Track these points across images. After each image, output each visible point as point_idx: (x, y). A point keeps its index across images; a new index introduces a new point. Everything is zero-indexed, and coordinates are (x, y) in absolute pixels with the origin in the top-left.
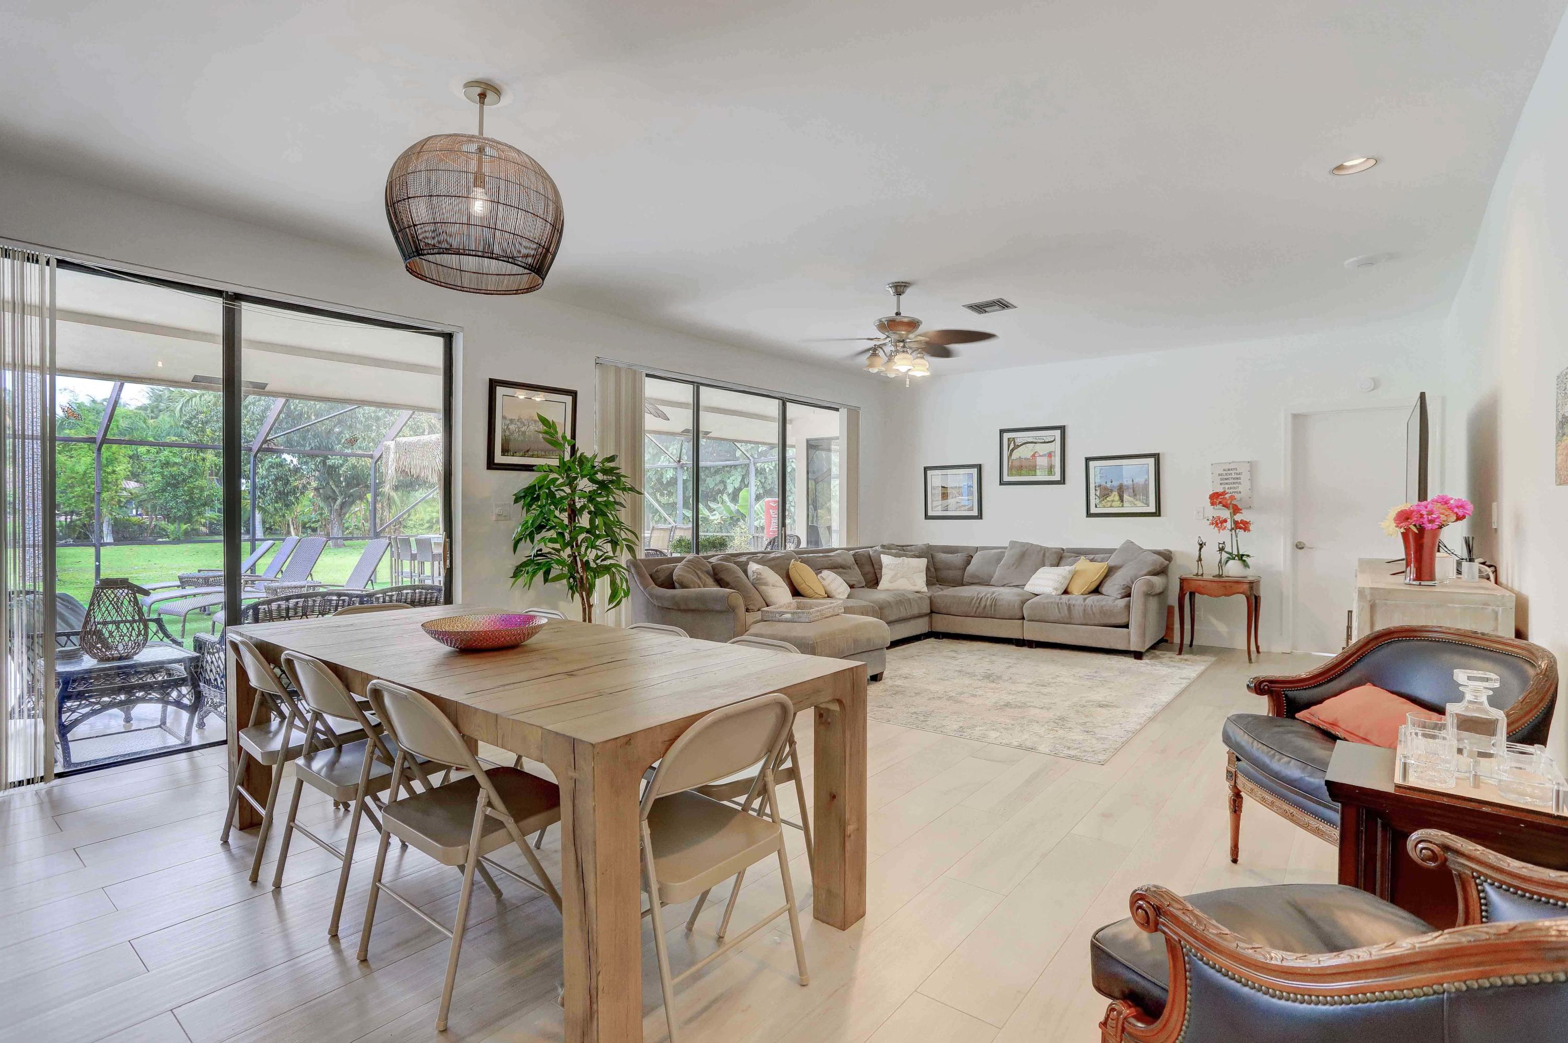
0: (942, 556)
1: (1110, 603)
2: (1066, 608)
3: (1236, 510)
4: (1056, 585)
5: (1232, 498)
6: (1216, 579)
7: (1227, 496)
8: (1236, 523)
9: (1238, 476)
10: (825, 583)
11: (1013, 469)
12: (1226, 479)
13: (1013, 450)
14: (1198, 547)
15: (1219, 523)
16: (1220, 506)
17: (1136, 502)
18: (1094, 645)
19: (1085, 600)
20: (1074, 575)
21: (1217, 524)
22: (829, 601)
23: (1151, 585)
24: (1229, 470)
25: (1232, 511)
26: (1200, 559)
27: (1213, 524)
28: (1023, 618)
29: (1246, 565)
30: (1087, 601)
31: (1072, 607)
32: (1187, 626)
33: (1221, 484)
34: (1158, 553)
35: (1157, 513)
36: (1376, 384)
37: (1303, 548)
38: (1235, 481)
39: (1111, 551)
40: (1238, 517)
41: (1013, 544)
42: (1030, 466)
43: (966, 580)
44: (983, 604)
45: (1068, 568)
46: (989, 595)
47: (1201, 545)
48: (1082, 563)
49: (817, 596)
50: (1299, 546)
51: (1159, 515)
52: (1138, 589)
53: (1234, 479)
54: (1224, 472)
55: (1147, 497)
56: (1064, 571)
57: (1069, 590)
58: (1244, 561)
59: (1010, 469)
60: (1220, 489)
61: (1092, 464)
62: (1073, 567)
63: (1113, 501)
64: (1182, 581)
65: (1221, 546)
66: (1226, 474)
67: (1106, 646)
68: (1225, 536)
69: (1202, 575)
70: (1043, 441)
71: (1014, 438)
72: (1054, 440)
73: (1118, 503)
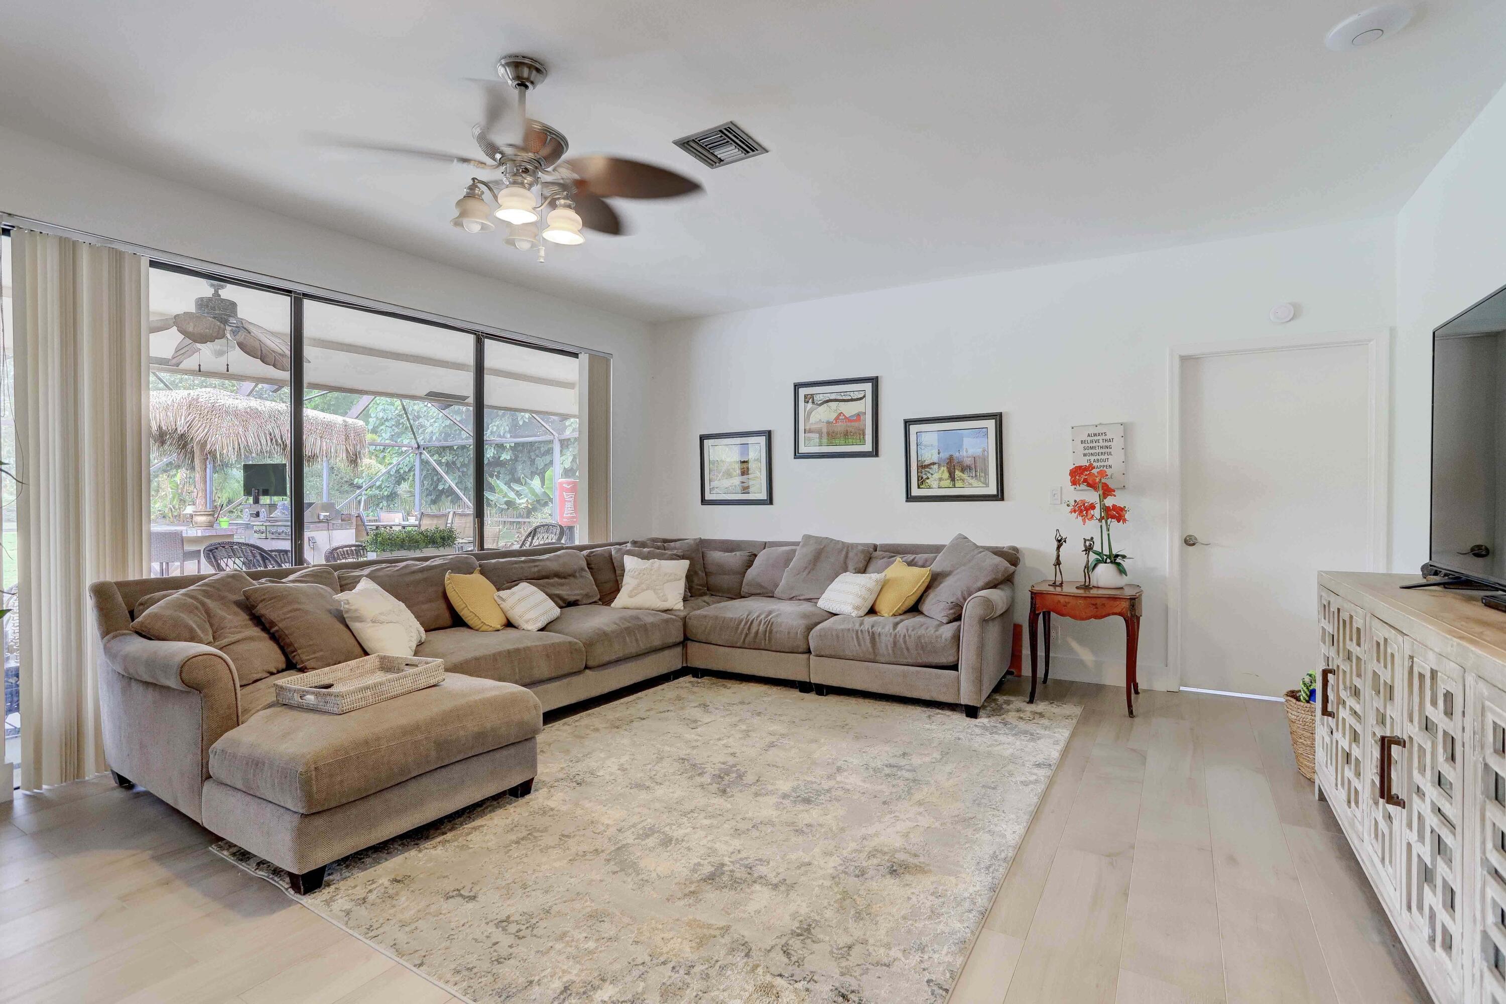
0: (716, 556)
1: (932, 631)
2: (868, 638)
3: (1107, 491)
4: (858, 601)
5: (1102, 474)
6: (1081, 592)
7: (1095, 471)
8: (1106, 509)
10: (506, 605)
11: (812, 437)
12: (1092, 448)
13: (811, 411)
14: (1056, 544)
15: (1083, 510)
16: (1083, 486)
17: (971, 482)
18: (908, 694)
19: (896, 625)
20: (883, 586)
21: (1081, 511)
22: (511, 632)
23: (988, 603)
24: (1095, 435)
25: (1101, 492)
26: (1058, 563)
27: (1075, 511)
28: (809, 651)
29: (1122, 571)
30: (900, 626)
31: (877, 637)
32: (1041, 653)
33: (1085, 455)
34: (998, 552)
35: (1000, 496)
36: (1297, 312)
37: (1194, 544)
38: (1103, 451)
39: (937, 549)
40: (1109, 502)
41: (807, 538)
42: (834, 432)
43: (745, 589)
44: (753, 630)
45: (875, 576)
46: (763, 616)
47: (1060, 542)
48: (898, 570)
49: (484, 628)
50: (1189, 542)
51: (1002, 499)
52: (971, 611)
53: (1102, 447)
54: (1089, 439)
55: (986, 475)
56: (870, 580)
57: (877, 608)
58: (1119, 564)
59: (807, 437)
60: (1084, 462)
61: (913, 429)
62: (883, 574)
64: (1035, 595)
65: (1088, 543)
66: (1092, 441)
67: (926, 696)
68: (1092, 529)
69: (1061, 585)
70: (850, 398)
71: (812, 395)
72: (864, 396)
73: (948, 483)
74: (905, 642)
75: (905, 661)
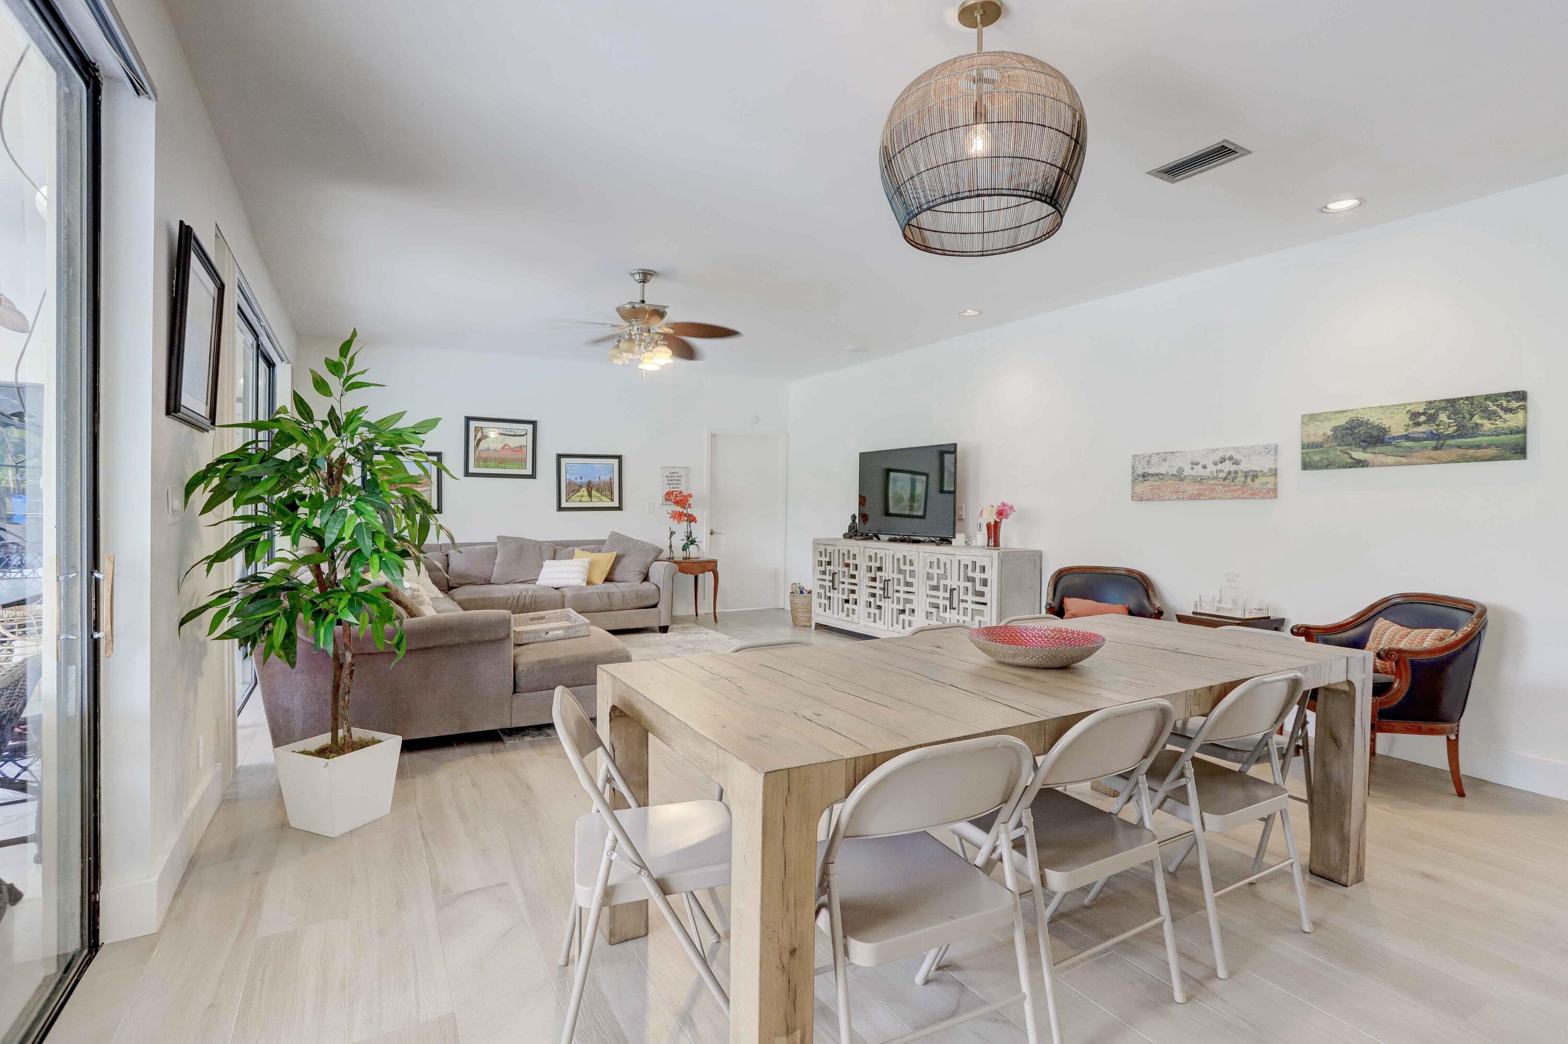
1: (629, 589)
2: (601, 597)
3: (685, 506)
4: (576, 577)
5: (679, 496)
7: (675, 495)
9: (679, 479)
11: (480, 460)
12: (671, 480)
13: (479, 441)
16: (674, 503)
17: (602, 498)
19: (608, 588)
21: (676, 518)
24: (673, 473)
27: (674, 518)
29: (700, 549)
30: (610, 589)
33: (668, 484)
35: (620, 508)
36: (758, 419)
37: (713, 533)
38: (677, 482)
41: (502, 539)
42: (500, 458)
43: (454, 581)
45: (580, 559)
47: (672, 533)
48: (589, 554)
51: (621, 510)
53: (677, 480)
54: (670, 475)
55: (612, 493)
56: (578, 562)
57: (592, 581)
58: (698, 546)
59: (477, 460)
60: (670, 489)
61: (564, 461)
62: (583, 558)
63: (582, 496)
66: (671, 477)
69: (673, 558)
70: (514, 434)
71: (481, 428)
72: (526, 434)
73: (587, 498)
74: (630, 595)
75: (629, 607)
